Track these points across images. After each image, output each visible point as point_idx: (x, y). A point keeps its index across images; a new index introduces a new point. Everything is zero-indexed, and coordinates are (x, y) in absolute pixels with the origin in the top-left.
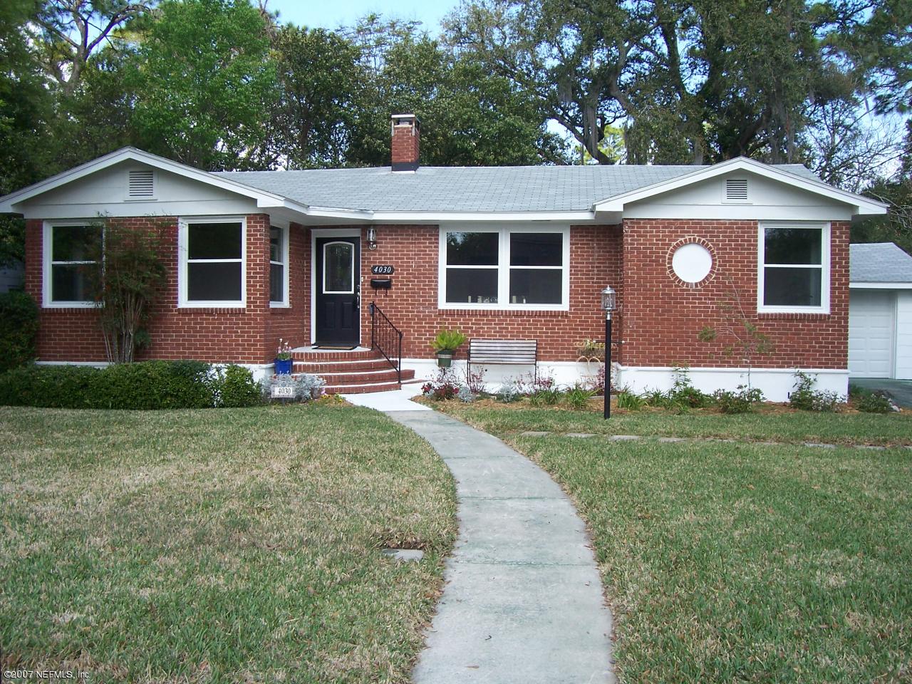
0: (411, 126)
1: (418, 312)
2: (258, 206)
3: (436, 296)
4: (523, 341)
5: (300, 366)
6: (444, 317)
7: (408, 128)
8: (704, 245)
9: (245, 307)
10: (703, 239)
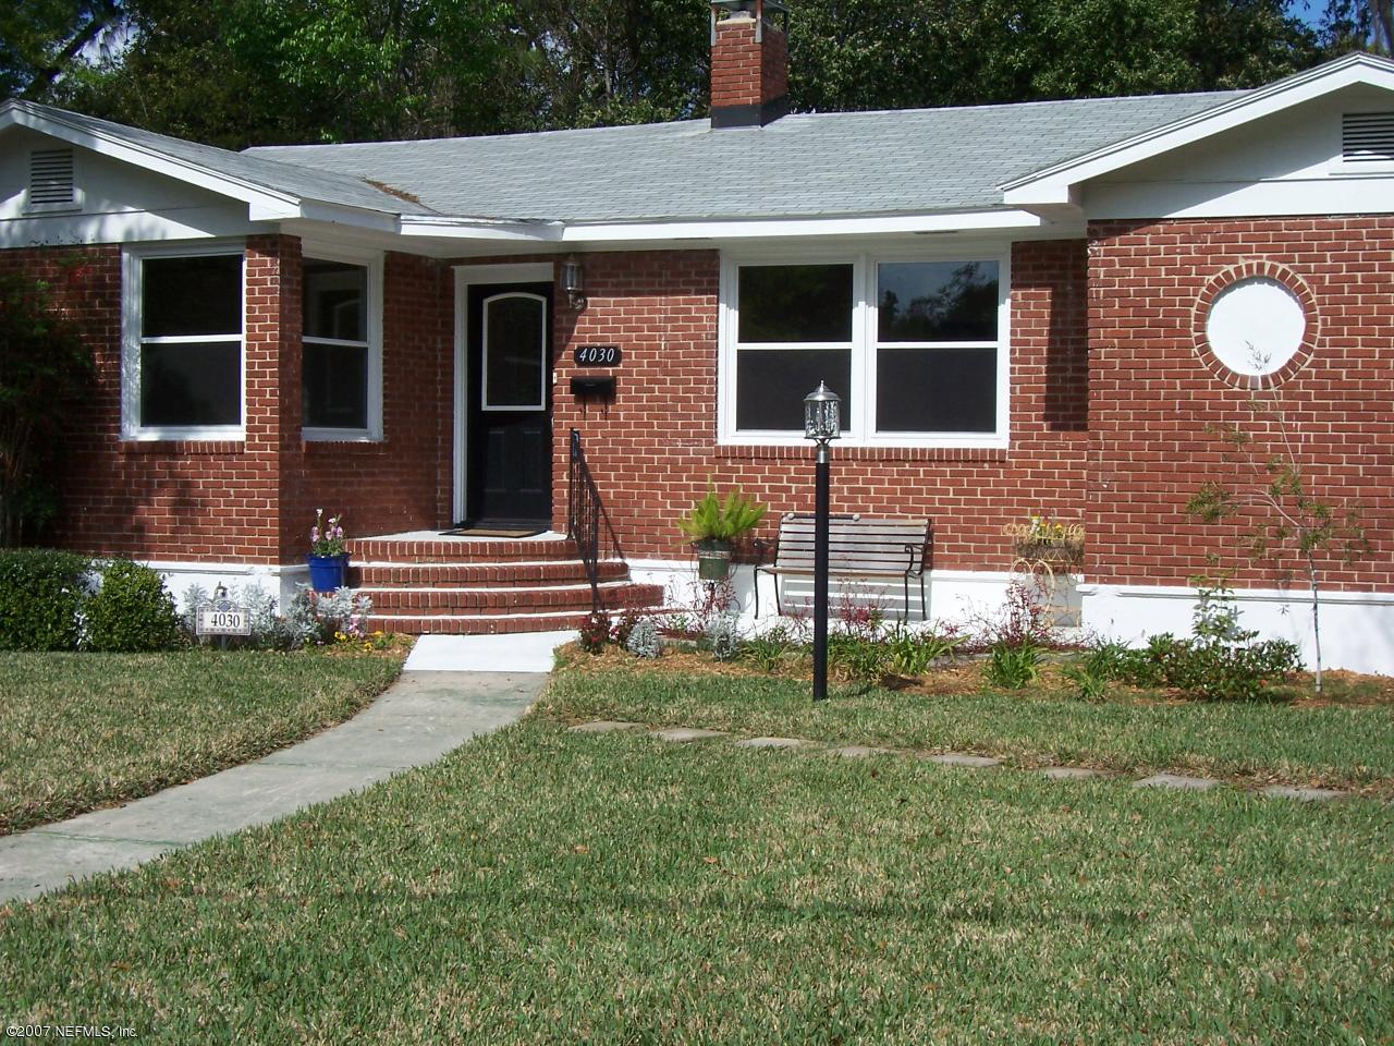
0: (754, 20)
1: (671, 452)
2: (252, 219)
3: (713, 413)
4: (877, 521)
5: (369, 571)
6: (729, 463)
7: (747, 25)
8: (1283, 282)
9: (244, 439)
10: (1282, 267)
